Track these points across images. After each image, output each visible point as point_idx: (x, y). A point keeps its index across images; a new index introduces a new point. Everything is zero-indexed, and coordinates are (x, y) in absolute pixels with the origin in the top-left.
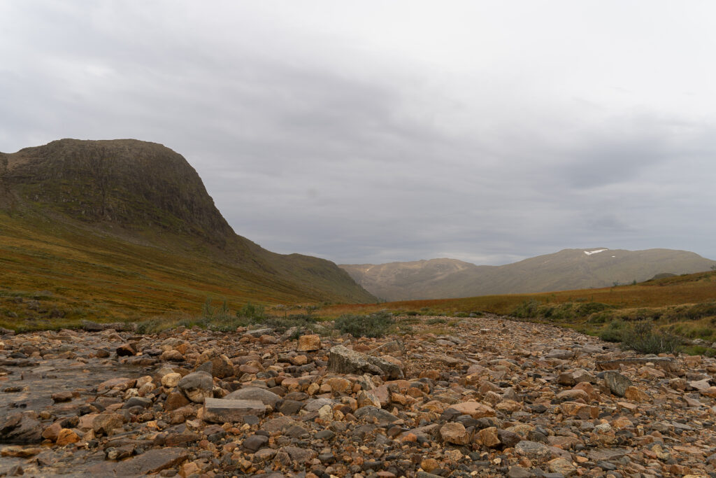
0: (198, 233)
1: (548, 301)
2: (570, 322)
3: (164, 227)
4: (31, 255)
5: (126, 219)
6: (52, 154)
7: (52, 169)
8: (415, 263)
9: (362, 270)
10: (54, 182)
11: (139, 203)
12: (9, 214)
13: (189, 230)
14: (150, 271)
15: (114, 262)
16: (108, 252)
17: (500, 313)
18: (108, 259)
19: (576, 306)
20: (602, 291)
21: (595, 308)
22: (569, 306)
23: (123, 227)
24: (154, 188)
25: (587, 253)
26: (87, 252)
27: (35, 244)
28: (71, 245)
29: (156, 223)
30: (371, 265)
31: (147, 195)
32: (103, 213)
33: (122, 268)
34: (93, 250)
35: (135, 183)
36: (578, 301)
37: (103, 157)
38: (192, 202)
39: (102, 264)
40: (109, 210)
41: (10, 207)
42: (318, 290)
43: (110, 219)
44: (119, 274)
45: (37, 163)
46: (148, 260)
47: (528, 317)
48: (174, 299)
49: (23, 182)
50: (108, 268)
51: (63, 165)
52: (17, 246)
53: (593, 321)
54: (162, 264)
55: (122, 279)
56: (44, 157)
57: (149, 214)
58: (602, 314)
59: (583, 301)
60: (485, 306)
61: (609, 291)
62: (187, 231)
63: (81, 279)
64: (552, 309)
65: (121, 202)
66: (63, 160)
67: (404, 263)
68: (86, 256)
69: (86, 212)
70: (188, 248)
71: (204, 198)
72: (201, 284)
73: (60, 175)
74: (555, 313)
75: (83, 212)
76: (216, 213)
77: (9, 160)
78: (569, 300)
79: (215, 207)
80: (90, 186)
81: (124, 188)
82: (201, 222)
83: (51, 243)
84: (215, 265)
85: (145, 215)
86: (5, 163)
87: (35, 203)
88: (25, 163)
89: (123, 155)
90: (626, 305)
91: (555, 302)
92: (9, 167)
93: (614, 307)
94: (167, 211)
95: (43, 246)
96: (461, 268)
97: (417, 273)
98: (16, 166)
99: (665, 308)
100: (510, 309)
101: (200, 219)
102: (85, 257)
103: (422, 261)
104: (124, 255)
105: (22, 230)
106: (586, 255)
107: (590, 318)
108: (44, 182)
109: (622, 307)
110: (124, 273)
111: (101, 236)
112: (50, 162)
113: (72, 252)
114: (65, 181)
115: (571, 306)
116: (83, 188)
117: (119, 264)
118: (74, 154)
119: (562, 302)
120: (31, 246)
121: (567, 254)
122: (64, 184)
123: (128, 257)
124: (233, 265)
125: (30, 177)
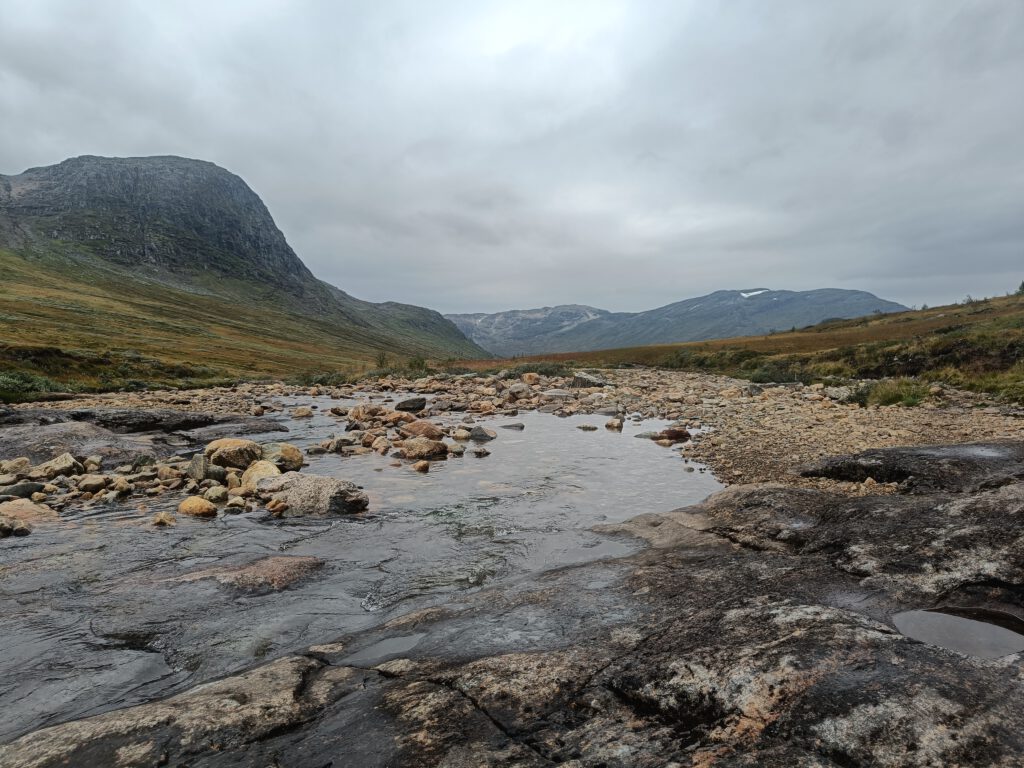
0: (268, 278)
1: (701, 350)
2: (723, 369)
3: (225, 271)
4: (63, 308)
5: (174, 260)
6: (69, 176)
7: (72, 196)
8: (538, 311)
9: (473, 321)
10: (77, 213)
11: (189, 240)
12: (23, 256)
13: (256, 273)
14: (213, 326)
15: (166, 316)
16: (157, 304)
17: (650, 363)
18: (159, 312)
19: (729, 354)
20: (757, 339)
21: (748, 356)
22: (722, 355)
23: (172, 271)
24: (207, 220)
25: (744, 295)
26: (132, 304)
27: (63, 294)
28: (109, 295)
29: (212, 266)
30: (484, 314)
31: (199, 229)
32: (144, 255)
33: (180, 323)
34: (137, 300)
35: (182, 214)
36: (732, 349)
37: (136, 180)
38: (258, 238)
39: (154, 319)
40: (151, 250)
41: (22, 247)
42: (422, 347)
43: (154, 261)
44: (177, 331)
45: (50, 188)
46: (208, 312)
47: (680, 367)
48: (253, 359)
49: (35, 214)
50: (162, 323)
51: (85, 191)
52: (43, 297)
53: (746, 368)
54: (226, 317)
55: (182, 336)
56: (58, 180)
57: (203, 254)
58: (754, 360)
59: (736, 349)
60: (633, 357)
61: (763, 339)
62: (253, 275)
63: (134, 338)
64: (706, 358)
65: (166, 238)
66: (85, 184)
67: (523, 312)
68: (131, 309)
69: (122, 253)
70: (257, 297)
71: (272, 232)
72: (280, 341)
73: (83, 204)
74: (708, 362)
75: (118, 252)
76: (288, 251)
77: (12, 185)
78: (724, 348)
79: (286, 245)
80: (123, 218)
81: (168, 221)
82: (271, 263)
83: (83, 293)
84: (292, 317)
85: (198, 255)
86: (8, 188)
87: (54, 241)
88: (34, 188)
89: (163, 177)
90: (779, 352)
91: (708, 350)
92: (14, 193)
93: (767, 354)
94: (226, 250)
95: (75, 296)
96: (592, 317)
97: (539, 323)
98: (23, 192)
99: (814, 353)
100: (662, 360)
101: (269, 259)
102: (129, 310)
103: (546, 309)
104: (178, 307)
105: (44, 277)
106: (743, 297)
107: (743, 365)
108: (62, 213)
109: (774, 354)
110: (183, 329)
111: (144, 283)
112: (67, 188)
113: (112, 303)
114: (90, 213)
115: (725, 354)
116: (115, 220)
117: (175, 317)
118: (98, 176)
119: (716, 351)
120: (59, 298)
121: (720, 295)
122: (90, 216)
123: (182, 309)
124: (314, 317)
125: (43, 208)
